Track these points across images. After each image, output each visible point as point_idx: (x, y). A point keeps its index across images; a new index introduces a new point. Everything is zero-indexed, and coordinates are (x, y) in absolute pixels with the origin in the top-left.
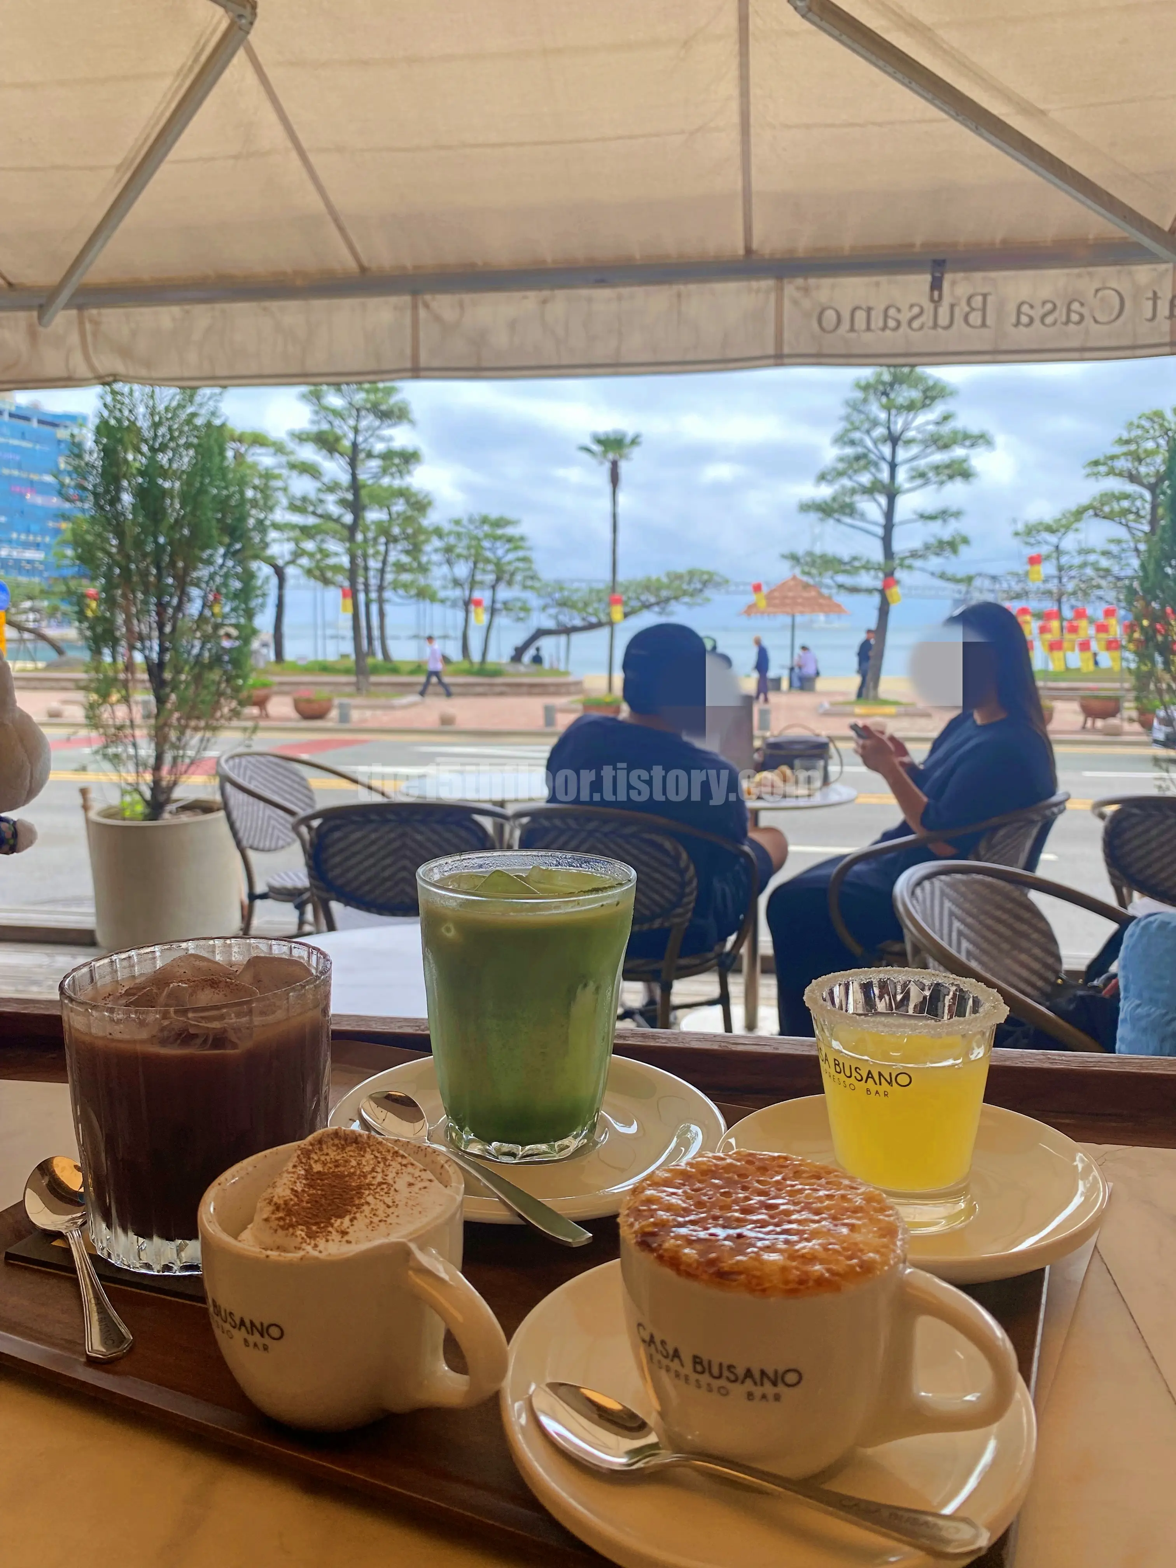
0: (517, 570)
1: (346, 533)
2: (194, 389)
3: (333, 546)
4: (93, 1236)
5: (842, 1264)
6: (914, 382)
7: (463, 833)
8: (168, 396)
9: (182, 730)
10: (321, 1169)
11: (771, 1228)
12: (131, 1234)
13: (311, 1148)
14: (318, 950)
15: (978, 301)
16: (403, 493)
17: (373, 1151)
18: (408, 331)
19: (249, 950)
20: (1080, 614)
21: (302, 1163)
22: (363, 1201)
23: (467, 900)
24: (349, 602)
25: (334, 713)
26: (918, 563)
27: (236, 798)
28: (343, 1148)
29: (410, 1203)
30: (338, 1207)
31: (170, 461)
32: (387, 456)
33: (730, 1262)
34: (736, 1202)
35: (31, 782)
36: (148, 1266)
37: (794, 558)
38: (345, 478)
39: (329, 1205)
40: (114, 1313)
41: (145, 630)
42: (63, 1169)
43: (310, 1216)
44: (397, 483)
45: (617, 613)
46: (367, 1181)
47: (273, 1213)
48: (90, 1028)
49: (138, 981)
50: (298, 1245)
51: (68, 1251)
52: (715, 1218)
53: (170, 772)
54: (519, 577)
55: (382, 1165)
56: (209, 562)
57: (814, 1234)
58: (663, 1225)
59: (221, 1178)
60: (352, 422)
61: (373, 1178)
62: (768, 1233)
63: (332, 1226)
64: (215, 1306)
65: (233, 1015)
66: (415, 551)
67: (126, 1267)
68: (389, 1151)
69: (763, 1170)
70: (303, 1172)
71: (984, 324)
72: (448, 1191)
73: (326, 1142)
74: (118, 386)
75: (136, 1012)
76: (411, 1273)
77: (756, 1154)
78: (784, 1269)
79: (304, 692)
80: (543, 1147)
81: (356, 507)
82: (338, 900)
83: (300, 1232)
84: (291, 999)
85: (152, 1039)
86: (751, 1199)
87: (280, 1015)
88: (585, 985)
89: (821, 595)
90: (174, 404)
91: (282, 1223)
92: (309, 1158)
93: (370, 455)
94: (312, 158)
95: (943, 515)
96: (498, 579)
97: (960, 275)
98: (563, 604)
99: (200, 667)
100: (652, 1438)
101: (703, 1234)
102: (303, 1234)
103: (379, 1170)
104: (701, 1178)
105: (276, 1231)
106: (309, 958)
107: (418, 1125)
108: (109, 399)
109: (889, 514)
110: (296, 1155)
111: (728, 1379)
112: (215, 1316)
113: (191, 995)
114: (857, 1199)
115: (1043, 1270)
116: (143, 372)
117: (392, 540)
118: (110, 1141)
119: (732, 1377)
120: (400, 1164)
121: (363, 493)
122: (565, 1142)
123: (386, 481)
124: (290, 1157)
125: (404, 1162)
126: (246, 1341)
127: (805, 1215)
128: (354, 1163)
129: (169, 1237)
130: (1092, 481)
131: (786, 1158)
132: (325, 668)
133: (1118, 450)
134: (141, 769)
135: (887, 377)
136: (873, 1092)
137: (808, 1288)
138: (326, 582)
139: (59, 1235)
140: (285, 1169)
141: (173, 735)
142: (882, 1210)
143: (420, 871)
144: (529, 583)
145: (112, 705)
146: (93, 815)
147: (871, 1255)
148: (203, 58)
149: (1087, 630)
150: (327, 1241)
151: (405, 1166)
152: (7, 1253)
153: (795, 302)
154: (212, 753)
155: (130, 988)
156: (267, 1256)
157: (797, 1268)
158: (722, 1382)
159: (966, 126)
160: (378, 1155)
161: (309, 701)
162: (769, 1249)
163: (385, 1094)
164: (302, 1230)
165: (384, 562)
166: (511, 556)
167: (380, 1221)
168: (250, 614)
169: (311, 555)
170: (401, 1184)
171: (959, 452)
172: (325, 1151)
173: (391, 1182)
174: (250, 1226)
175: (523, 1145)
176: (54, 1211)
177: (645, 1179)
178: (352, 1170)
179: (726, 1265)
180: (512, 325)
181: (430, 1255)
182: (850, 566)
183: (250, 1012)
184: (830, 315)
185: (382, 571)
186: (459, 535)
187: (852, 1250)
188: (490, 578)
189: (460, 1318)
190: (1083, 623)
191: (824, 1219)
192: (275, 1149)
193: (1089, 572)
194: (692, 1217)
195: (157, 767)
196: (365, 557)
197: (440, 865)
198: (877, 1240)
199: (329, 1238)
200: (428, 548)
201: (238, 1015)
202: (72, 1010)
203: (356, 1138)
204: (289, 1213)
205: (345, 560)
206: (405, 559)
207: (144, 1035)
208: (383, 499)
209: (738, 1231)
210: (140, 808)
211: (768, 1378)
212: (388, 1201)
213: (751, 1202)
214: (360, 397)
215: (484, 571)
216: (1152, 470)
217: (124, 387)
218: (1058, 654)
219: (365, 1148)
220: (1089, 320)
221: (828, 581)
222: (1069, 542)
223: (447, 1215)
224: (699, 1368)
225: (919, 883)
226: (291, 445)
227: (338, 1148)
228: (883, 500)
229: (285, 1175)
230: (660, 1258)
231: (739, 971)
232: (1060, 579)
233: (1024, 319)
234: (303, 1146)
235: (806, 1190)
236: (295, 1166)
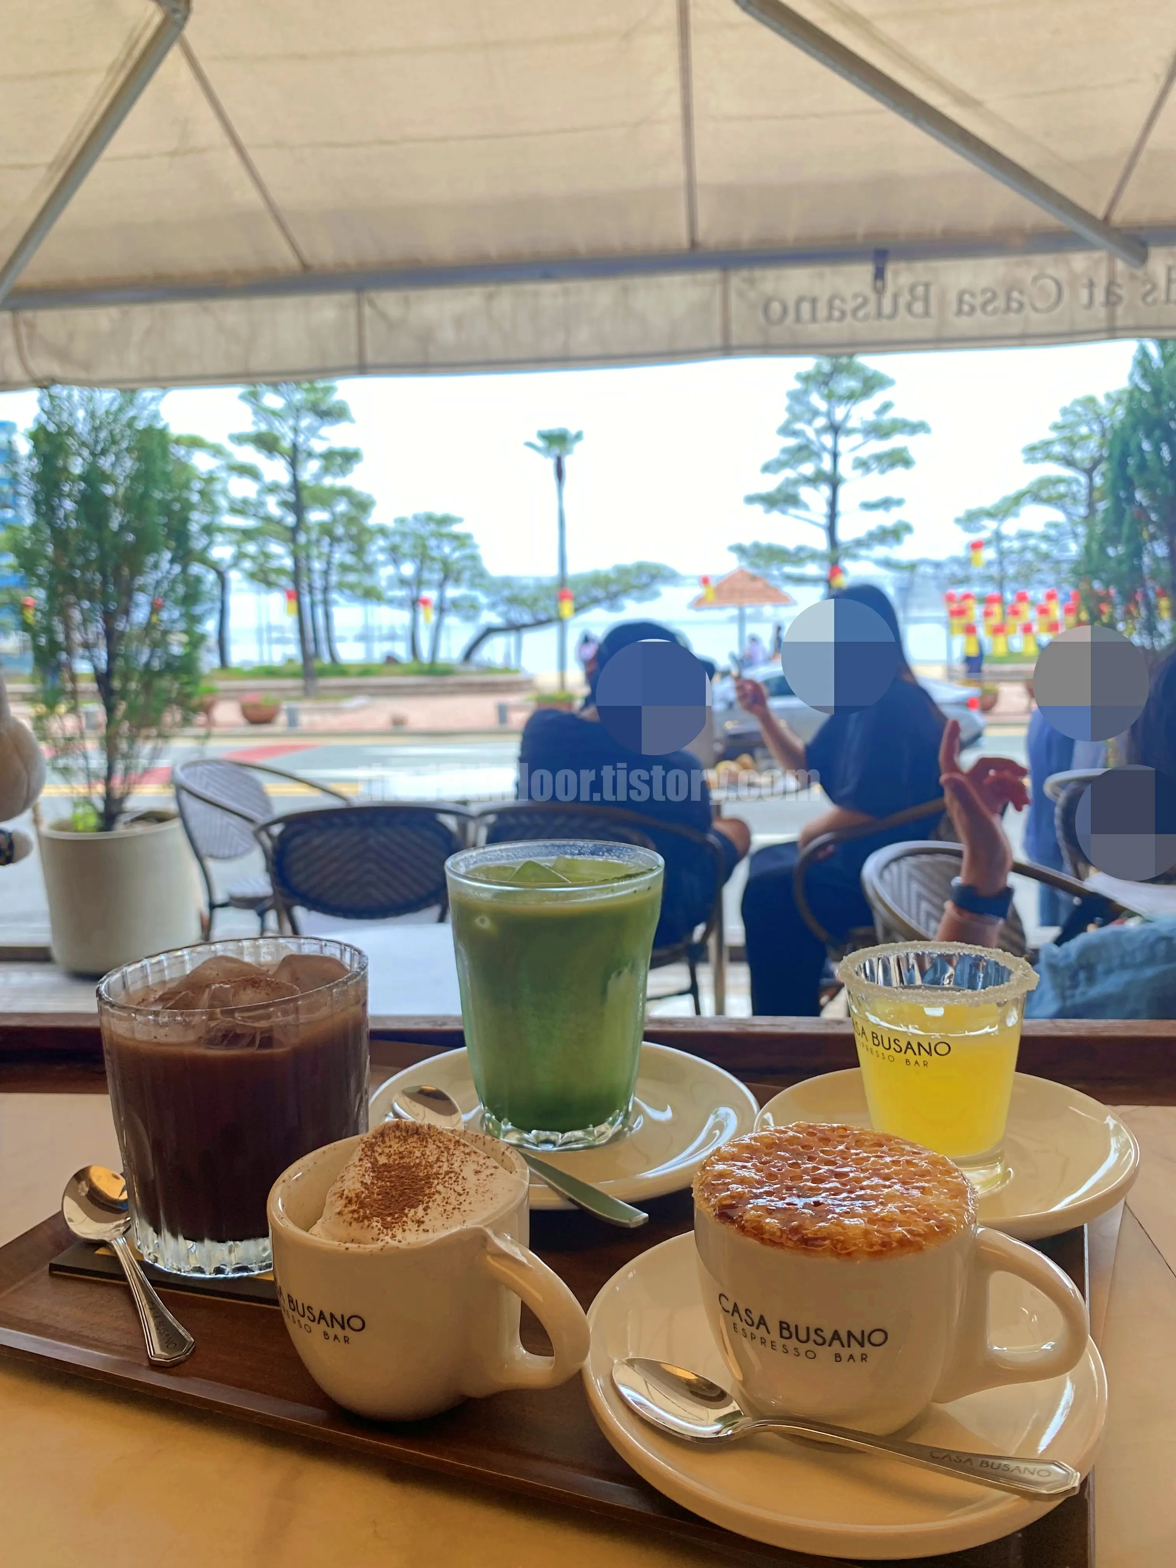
0: (464, 568)
1: (288, 535)
2: (133, 391)
3: (276, 548)
4: (139, 1243)
5: (920, 1227)
6: (852, 370)
7: (429, 834)
8: (106, 398)
9: (132, 739)
10: (387, 1161)
11: (845, 1195)
12: (181, 1238)
13: (374, 1140)
14: (351, 947)
15: (920, 290)
16: (346, 493)
17: (434, 1141)
18: (353, 330)
19: (277, 950)
20: (1022, 598)
21: (367, 1156)
22: (433, 1190)
23: (503, 891)
24: (294, 605)
25: (282, 719)
26: (863, 552)
27: (193, 806)
28: (406, 1140)
29: (481, 1190)
30: (410, 1197)
31: (113, 465)
32: (328, 456)
33: (813, 1229)
34: (806, 1171)
35: (28, 792)
36: (200, 1270)
37: (740, 550)
38: (284, 478)
39: (401, 1196)
40: (170, 1316)
41: (91, 637)
42: (99, 1178)
43: (382, 1207)
44: (339, 482)
45: (567, 608)
46: (434, 1171)
47: (346, 1207)
48: (133, 1032)
49: (169, 986)
50: (376, 1237)
51: (115, 1259)
52: (789, 1189)
53: (124, 782)
54: (467, 575)
55: (446, 1154)
56: (156, 566)
57: (890, 1198)
58: (740, 1196)
59: (285, 1175)
60: (291, 422)
61: (440, 1167)
62: (844, 1199)
63: (407, 1216)
64: (291, 1301)
65: (279, 1014)
66: (359, 551)
67: (175, 1272)
68: (450, 1140)
69: (826, 1140)
70: (369, 1165)
71: (927, 313)
72: (514, 1176)
73: (388, 1135)
74: (57, 390)
75: (182, 1014)
76: (489, 1258)
77: (815, 1126)
78: (866, 1233)
79: (250, 698)
80: (579, 1134)
81: (298, 508)
82: (303, 905)
83: (376, 1223)
84: (335, 995)
85: (198, 1042)
86: (820, 1169)
87: (324, 1012)
88: (620, 973)
89: (767, 587)
90: (114, 408)
91: (356, 1216)
92: (373, 1151)
93: (310, 455)
94: (252, 154)
95: (886, 504)
96: (446, 578)
97: (902, 265)
98: (513, 601)
99: (149, 675)
100: (734, 1407)
101: (780, 1204)
102: (379, 1225)
103: (444, 1159)
104: (767, 1151)
105: (350, 1224)
106: (341, 955)
107: (454, 1117)
108: (47, 403)
109: (833, 503)
110: (360, 1148)
111: (815, 1342)
112: (291, 1312)
113: (234, 995)
114: (923, 1163)
115: (1083, 1227)
116: (82, 375)
117: (335, 540)
118: (158, 1147)
119: (820, 1340)
120: (463, 1152)
121: (305, 494)
122: (602, 1128)
123: (328, 481)
124: (354, 1151)
125: (467, 1150)
126: (325, 1334)
127: (876, 1180)
128: (418, 1154)
129: (221, 1239)
130: (1030, 466)
131: (845, 1129)
132: (270, 672)
133: (1053, 435)
134: (93, 780)
135: (826, 367)
136: (913, 1062)
137: (892, 1249)
138: (269, 585)
139: (103, 1244)
140: (351, 1163)
141: (124, 746)
142: (948, 1172)
143: (449, 863)
144: (477, 581)
145: (61, 717)
146: (45, 829)
147: (945, 1215)
148: (137, 53)
149: (1029, 614)
150: (404, 1231)
151: (469, 1154)
152: (51, 1265)
153: (741, 294)
154: (163, 763)
155: (164, 994)
156: (347, 1249)
157: (878, 1231)
158: (810, 1345)
159: (906, 117)
160: (441, 1145)
161: (256, 707)
162: (850, 1214)
163: (418, 1090)
164: (378, 1222)
165: (329, 563)
166: (457, 555)
167: (454, 1209)
168: (194, 620)
169: (253, 558)
170: (468, 1171)
171: (897, 441)
172: (388, 1144)
173: (458, 1170)
174: (319, 1221)
175: (563, 1132)
176: (97, 1220)
177: (713, 1154)
178: (418, 1161)
179: (809, 1233)
180: (459, 322)
181: (505, 1240)
182: (798, 556)
183: (297, 1010)
184: (776, 307)
185: (326, 573)
186: (404, 535)
187: (927, 1213)
188: (437, 576)
189: (540, 1298)
190: (1024, 607)
191: (895, 1183)
192: (333, 1144)
193: (1029, 556)
194: (766, 1189)
195: (108, 779)
196: (308, 557)
197: (465, 858)
198: (949, 1201)
199: (405, 1227)
200: (374, 548)
201: (285, 1013)
202: (113, 1016)
203: (418, 1129)
204: (362, 1205)
205: (288, 563)
206: (349, 560)
207: (191, 1037)
208: (326, 498)
209: (814, 1199)
210: (93, 821)
211: (854, 1337)
212: (459, 1189)
213: (821, 1171)
214: (298, 397)
215: (431, 570)
216: (1086, 455)
217: (62, 390)
218: (1001, 639)
219: (427, 1138)
220: (1028, 309)
221: (775, 573)
222: (1010, 527)
223: (517, 1201)
224: (786, 1333)
225: (887, 866)
226: (230, 447)
227: (400, 1140)
228: (825, 490)
229: (352, 1168)
230: (742, 1228)
231: (706, 960)
232: (1001, 563)
233: (966, 308)
234: (365, 1139)
235: (870, 1157)
236: (361, 1160)
